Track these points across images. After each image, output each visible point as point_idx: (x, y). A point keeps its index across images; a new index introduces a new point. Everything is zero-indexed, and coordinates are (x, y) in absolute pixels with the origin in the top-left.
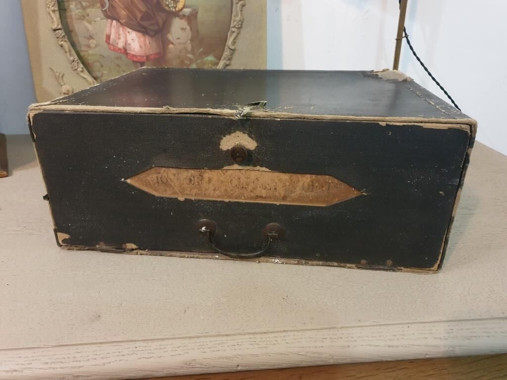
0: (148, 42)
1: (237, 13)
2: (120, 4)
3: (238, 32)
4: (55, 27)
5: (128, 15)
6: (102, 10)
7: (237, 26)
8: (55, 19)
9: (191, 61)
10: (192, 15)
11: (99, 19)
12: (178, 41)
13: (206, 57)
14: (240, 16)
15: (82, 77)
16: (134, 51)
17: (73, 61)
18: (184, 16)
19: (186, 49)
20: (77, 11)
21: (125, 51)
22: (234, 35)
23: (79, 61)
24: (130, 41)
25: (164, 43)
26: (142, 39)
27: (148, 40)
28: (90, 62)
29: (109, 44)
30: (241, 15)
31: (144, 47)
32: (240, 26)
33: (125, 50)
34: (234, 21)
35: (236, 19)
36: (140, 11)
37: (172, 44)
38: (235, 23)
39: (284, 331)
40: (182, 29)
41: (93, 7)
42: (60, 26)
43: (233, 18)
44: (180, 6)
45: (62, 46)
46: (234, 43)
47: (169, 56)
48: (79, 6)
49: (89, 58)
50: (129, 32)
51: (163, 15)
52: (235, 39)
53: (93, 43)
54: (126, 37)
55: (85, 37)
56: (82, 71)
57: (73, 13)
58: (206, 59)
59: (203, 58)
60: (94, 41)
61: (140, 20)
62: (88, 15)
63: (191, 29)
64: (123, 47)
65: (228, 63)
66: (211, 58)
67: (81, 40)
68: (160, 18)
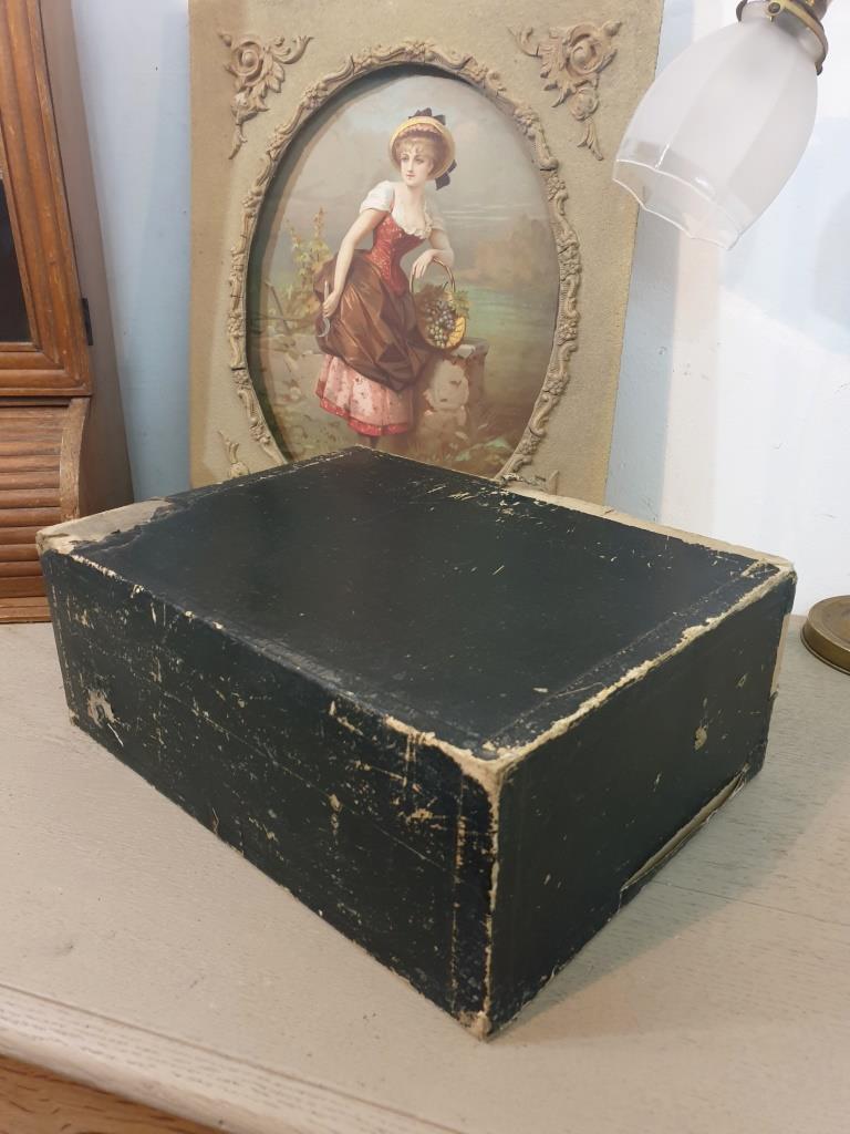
0: (388, 402)
1: (557, 362)
2: (348, 328)
3: (555, 401)
4: (233, 365)
5: (359, 348)
6: (318, 339)
7: (552, 391)
8: (236, 352)
9: (463, 446)
10: (475, 358)
11: (311, 352)
12: (444, 405)
13: (492, 440)
14: (561, 371)
15: (267, 454)
16: (363, 415)
17: (255, 425)
18: (460, 358)
19: (455, 419)
20: (277, 336)
21: (347, 414)
22: (546, 407)
23: (266, 425)
24: (357, 397)
25: (417, 406)
26: (380, 394)
27: (389, 396)
28: (287, 425)
29: (321, 397)
30: (566, 368)
31: (380, 410)
32: (558, 391)
33: (348, 411)
34: (550, 379)
35: (554, 376)
36: (382, 344)
37: (432, 409)
38: (552, 383)
39: (321, 1087)
40: (454, 383)
41: (304, 332)
42: (242, 364)
43: (549, 374)
44: (454, 339)
45: (241, 396)
46: (543, 423)
47: (423, 431)
48: (281, 329)
49: (287, 418)
50: (357, 380)
51: (422, 353)
52: (547, 414)
53: (295, 392)
54: (351, 389)
55: (285, 383)
56: (268, 444)
57: (270, 339)
58: (491, 443)
59: (484, 443)
60: (299, 391)
61: (381, 359)
62: (294, 344)
63: (470, 384)
64: (345, 405)
65: (525, 460)
66: (500, 443)
67: (277, 386)
68: (416, 358)
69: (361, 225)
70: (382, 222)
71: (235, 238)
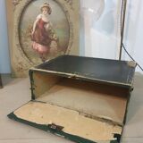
10: (57, 40)
19: (55, 49)
23: (23, 53)
27: (44, 47)
31: (43, 49)
41: (28, 38)
45: (19, 49)
50: (38, 45)
55: (26, 46)
60: (29, 47)
61: (42, 41)
68: (48, 41)
69: (37, 20)
70: (40, 20)
71: (16, 23)
